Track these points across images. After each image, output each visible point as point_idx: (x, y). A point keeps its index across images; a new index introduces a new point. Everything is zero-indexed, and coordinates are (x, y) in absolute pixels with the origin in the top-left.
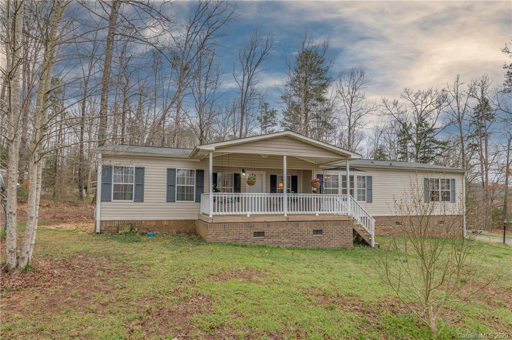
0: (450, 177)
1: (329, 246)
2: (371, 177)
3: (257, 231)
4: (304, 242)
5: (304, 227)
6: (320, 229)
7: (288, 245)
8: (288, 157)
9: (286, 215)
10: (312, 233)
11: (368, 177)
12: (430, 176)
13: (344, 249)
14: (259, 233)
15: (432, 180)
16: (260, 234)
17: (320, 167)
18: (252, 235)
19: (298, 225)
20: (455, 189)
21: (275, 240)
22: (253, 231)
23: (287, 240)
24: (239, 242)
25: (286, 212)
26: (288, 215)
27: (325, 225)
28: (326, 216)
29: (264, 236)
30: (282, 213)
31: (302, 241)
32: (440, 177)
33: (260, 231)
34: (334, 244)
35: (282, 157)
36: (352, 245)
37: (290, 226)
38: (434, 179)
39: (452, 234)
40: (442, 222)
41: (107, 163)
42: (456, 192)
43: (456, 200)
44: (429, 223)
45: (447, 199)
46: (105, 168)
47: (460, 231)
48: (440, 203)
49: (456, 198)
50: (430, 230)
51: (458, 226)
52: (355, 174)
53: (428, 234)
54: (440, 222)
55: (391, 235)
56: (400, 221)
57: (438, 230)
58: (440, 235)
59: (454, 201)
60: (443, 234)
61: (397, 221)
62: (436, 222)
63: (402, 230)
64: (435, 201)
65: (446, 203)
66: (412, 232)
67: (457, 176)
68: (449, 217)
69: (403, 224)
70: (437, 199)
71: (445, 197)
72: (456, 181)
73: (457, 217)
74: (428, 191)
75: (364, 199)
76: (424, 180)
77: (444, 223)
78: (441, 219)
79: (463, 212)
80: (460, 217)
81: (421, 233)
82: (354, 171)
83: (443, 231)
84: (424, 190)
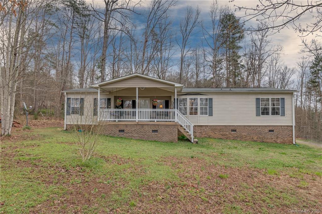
0: (280, 97)
1: (162, 140)
2: (212, 99)
3: (120, 129)
5: (146, 128)
6: (156, 130)
7: (137, 138)
8: (139, 88)
9: (137, 121)
10: (151, 131)
11: (209, 99)
12: (260, 97)
13: (172, 142)
15: (263, 100)
16: (123, 131)
18: (118, 131)
19: (143, 127)
20: (284, 106)
21: (130, 135)
22: (118, 129)
23: (137, 135)
25: (137, 119)
26: (138, 121)
27: (160, 128)
29: (124, 132)
30: (135, 120)
31: (145, 136)
32: (270, 97)
33: (122, 129)
34: (165, 138)
36: (177, 140)
37: (138, 127)
38: (264, 99)
39: (282, 140)
40: (273, 131)
41: (69, 97)
42: (285, 108)
43: (285, 114)
44: (260, 131)
45: (277, 113)
46: (68, 99)
47: (290, 138)
48: (270, 116)
49: (285, 113)
50: (261, 136)
51: (288, 134)
52: (199, 97)
53: (259, 140)
54: (270, 131)
55: (227, 138)
56: (235, 129)
57: (269, 137)
58: (271, 141)
59: (283, 115)
60: (273, 140)
61: (232, 129)
62: (267, 130)
63: (236, 136)
64: (266, 115)
65: (276, 117)
66: (245, 137)
67: (287, 96)
68: (279, 127)
69: (237, 131)
70: (267, 113)
71: (275, 112)
72: (285, 99)
73: (287, 128)
74: (260, 107)
75: (206, 113)
76: (255, 99)
77: (274, 131)
78: (271, 129)
79: (292, 124)
80: (289, 128)
81: (253, 138)
82: (198, 96)
83: (273, 137)
84: (255, 107)
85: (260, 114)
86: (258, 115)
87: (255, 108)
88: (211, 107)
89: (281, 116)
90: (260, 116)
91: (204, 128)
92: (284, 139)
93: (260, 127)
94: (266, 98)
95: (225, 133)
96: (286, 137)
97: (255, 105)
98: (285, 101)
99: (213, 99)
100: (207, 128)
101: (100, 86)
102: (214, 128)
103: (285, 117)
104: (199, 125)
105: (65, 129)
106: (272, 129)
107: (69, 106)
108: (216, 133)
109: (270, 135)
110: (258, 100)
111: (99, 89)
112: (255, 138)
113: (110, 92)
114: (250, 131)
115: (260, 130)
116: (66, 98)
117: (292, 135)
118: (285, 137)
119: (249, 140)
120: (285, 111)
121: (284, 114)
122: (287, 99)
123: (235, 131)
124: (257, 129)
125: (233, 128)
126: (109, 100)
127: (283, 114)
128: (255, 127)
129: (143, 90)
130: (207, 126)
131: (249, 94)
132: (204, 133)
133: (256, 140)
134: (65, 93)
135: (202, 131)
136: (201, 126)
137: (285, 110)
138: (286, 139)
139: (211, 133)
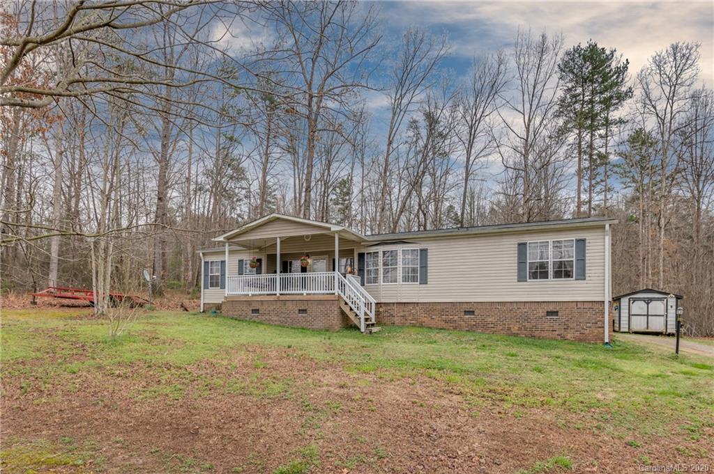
0: (574, 236)
2: (426, 250)
3: (253, 308)
4: (290, 321)
5: (290, 306)
6: (305, 308)
7: (276, 323)
8: (280, 238)
9: (278, 295)
10: (297, 312)
11: (421, 250)
12: (528, 239)
13: (327, 331)
14: (256, 310)
15: (534, 246)
17: (362, 244)
18: (251, 312)
19: (285, 304)
20: (585, 256)
21: (266, 317)
22: (251, 309)
24: (242, 318)
25: (278, 292)
26: (280, 294)
27: (309, 305)
28: (316, 296)
29: (258, 313)
30: (275, 292)
31: (288, 319)
32: (551, 239)
33: (256, 308)
34: (318, 324)
35: (276, 238)
37: (279, 305)
38: (537, 243)
39: (577, 334)
40: (556, 313)
41: (207, 260)
42: (587, 261)
43: (587, 275)
44: (526, 314)
45: (568, 275)
46: (206, 263)
47: (599, 329)
48: (551, 281)
49: (587, 272)
50: (528, 325)
51: (594, 321)
52: (399, 248)
53: (525, 332)
54: (549, 313)
55: (455, 328)
56: (471, 310)
57: (546, 326)
58: (550, 334)
59: (583, 278)
60: (557, 333)
61: (467, 310)
62: (541, 312)
63: (474, 323)
64: (540, 278)
65: (563, 282)
66: (492, 326)
67: (591, 234)
68: (570, 304)
69: (476, 314)
70: (544, 275)
71: (563, 271)
72: (587, 241)
73: (590, 305)
74: (525, 263)
75: (414, 279)
76: (517, 246)
77: (560, 314)
78: (551, 308)
79: (604, 296)
80: (598, 306)
81: (509, 329)
82: (398, 245)
83: (556, 327)
84: (516, 261)
85: (526, 277)
86: (521, 278)
87: (516, 265)
88: (424, 267)
89: (576, 279)
90: (526, 281)
91: (411, 308)
92: (582, 331)
93: (527, 305)
94: (540, 242)
95: (452, 317)
96: (590, 327)
97: (516, 258)
98: (587, 244)
99: (429, 251)
100: (417, 308)
101: (228, 240)
102: (430, 308)
103: (585, 282)
104: (399, 301)
105: (202, 311)
106: (555, 310)
107: (206, 275)
108: (433, 317)
109: (548, 323)
110: (522, 246)
111: (227, 245)
112: (515, 329)
113: (260, 248)
114: (504, 314)
115: (526, 310)
116: (203, 262)
117: (604, 324)
118: (585, 327)
119: (502, 332)
120: (587, 268)
121: (584, 276)
122: (591, 241)
123: (472, 313)
124: (520, 310)
125: (467, 308)
126: (259, 261)
127: (582, 276)
128: (515, 305)
129: (308, 242)
130: (417, 303)
131: (502, 235)
132: (410, 318)
133: (516, 332)
134: (201, 254)
135: (405, 313)
136: (405, 303)
137: (587, 265)
138: (587, 332)
139: (424, 318)
